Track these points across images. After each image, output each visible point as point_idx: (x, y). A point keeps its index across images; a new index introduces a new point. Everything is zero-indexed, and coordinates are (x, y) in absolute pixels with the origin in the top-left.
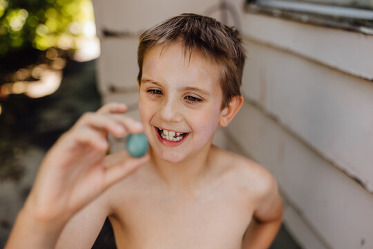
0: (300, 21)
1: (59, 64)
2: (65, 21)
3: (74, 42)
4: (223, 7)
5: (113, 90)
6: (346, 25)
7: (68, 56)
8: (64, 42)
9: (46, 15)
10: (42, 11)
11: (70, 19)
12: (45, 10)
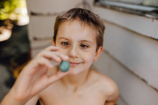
0: (118, 11)
1: (10, 26)
2: (13, 7)
3: (17, 17)
4: (85, 3)
5: (35, 39)
6: (139, 13)
7: (14, 23)
8: (13, 17)
9: (4, 5)
10: (2, 2)
11: (15, 6)
12: (4, 2)
